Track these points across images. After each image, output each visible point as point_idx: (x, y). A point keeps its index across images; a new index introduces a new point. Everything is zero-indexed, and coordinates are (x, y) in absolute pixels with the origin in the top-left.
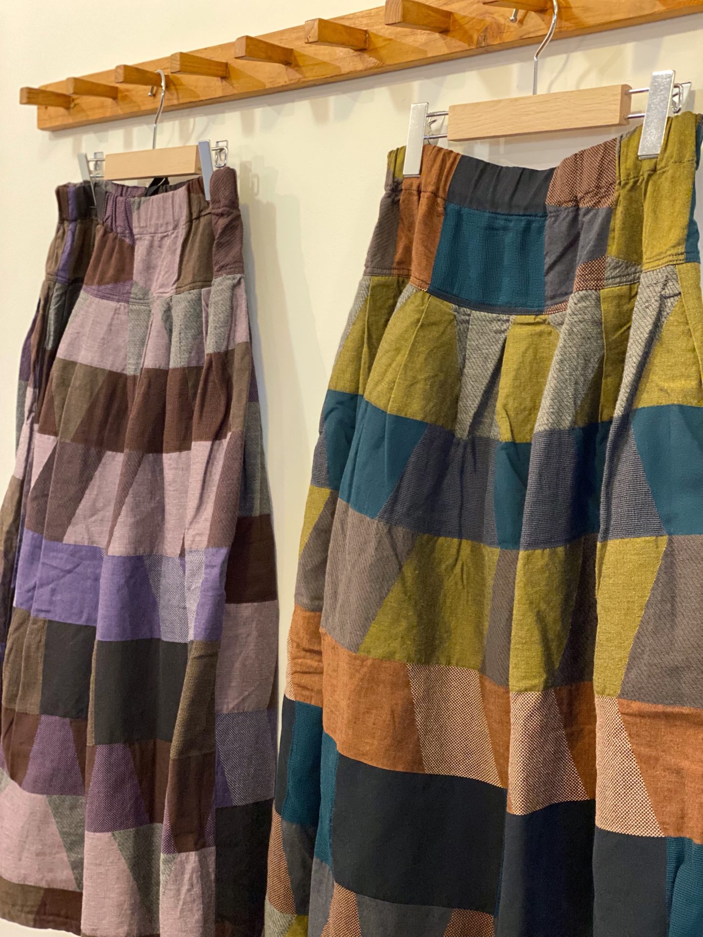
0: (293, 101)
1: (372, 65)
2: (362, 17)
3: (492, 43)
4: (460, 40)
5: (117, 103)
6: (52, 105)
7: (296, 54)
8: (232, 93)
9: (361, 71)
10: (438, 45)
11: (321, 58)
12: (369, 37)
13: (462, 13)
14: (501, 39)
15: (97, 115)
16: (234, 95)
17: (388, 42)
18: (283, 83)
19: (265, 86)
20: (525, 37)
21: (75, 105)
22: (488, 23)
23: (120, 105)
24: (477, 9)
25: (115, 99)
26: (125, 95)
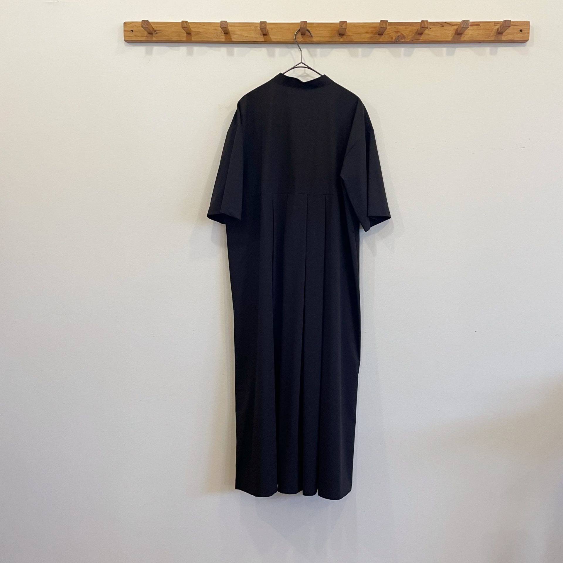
1: (347, 40)
3: (401, 41)
4: (388, 38)
9: (341, 42)
12: (346, 31)
13: (388, 30)
14: (404, 40)
17: (355, 34)
18: (300, 41)
21: (157, 33)
22: (399, 34)
23: (193, 37)
24: (395, 29)
25: (189, 34)
26: (198, 33)
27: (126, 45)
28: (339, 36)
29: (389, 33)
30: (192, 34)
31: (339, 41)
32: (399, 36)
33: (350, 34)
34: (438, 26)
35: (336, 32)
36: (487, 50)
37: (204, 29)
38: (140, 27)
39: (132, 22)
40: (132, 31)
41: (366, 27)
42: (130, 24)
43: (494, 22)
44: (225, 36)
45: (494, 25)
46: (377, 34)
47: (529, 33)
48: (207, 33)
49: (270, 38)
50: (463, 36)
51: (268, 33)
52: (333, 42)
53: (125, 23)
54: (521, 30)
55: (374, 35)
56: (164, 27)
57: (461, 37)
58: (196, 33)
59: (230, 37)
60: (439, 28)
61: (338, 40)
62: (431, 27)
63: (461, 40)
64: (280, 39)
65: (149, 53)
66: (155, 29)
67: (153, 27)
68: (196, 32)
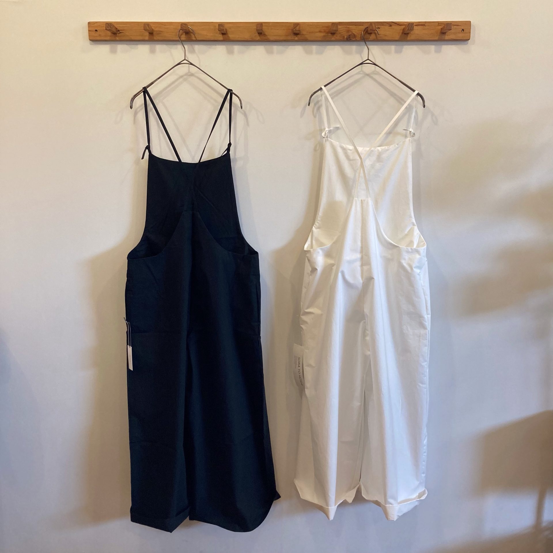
3: (352, 39)
5: (152, 35)
7: (264, 32)
14: (355, 38)
17: (308, 33)
18: (257, 39)
22: (350, 33)
23: (155, 36)
24: (346, 28)
25: (151, 33)
26: (159, 33)
27: (91, 44)
28: (294, 35)
29: (341, 32)
30: (154, 33)
31: (294, 40)
32: (350, 35)
33: (304, 33)
34: (386, 25)
35: (290, 31)
36: (432, 48)
37: (165, 28)
38: (104, 27)
39: (96, 22)
40: (96, 30)
41: (318, 26)
42: (94, 24)
43: (438, 22)
44: (186, 35)
45: (438, 25)
46: (329, 33)
47: (470, 33)
48: (168, 33)
49: (229, 37)
50: (409, 35)
51: (226, 31)
52: (288, 40)
53: (89, 23)
54: (463, 30)
55: (327, 34)
56: (126, 27)
57: (407, 36)
58: (159, 32)
59: (191, 36)
60: (387, 27)
61: (293, 38)
62: (379, 27)
63: (408, 39)
64: (238, 37)
65: (113, 51)
66: (119, 29)
67: (116, 27)
68: (157, 31)
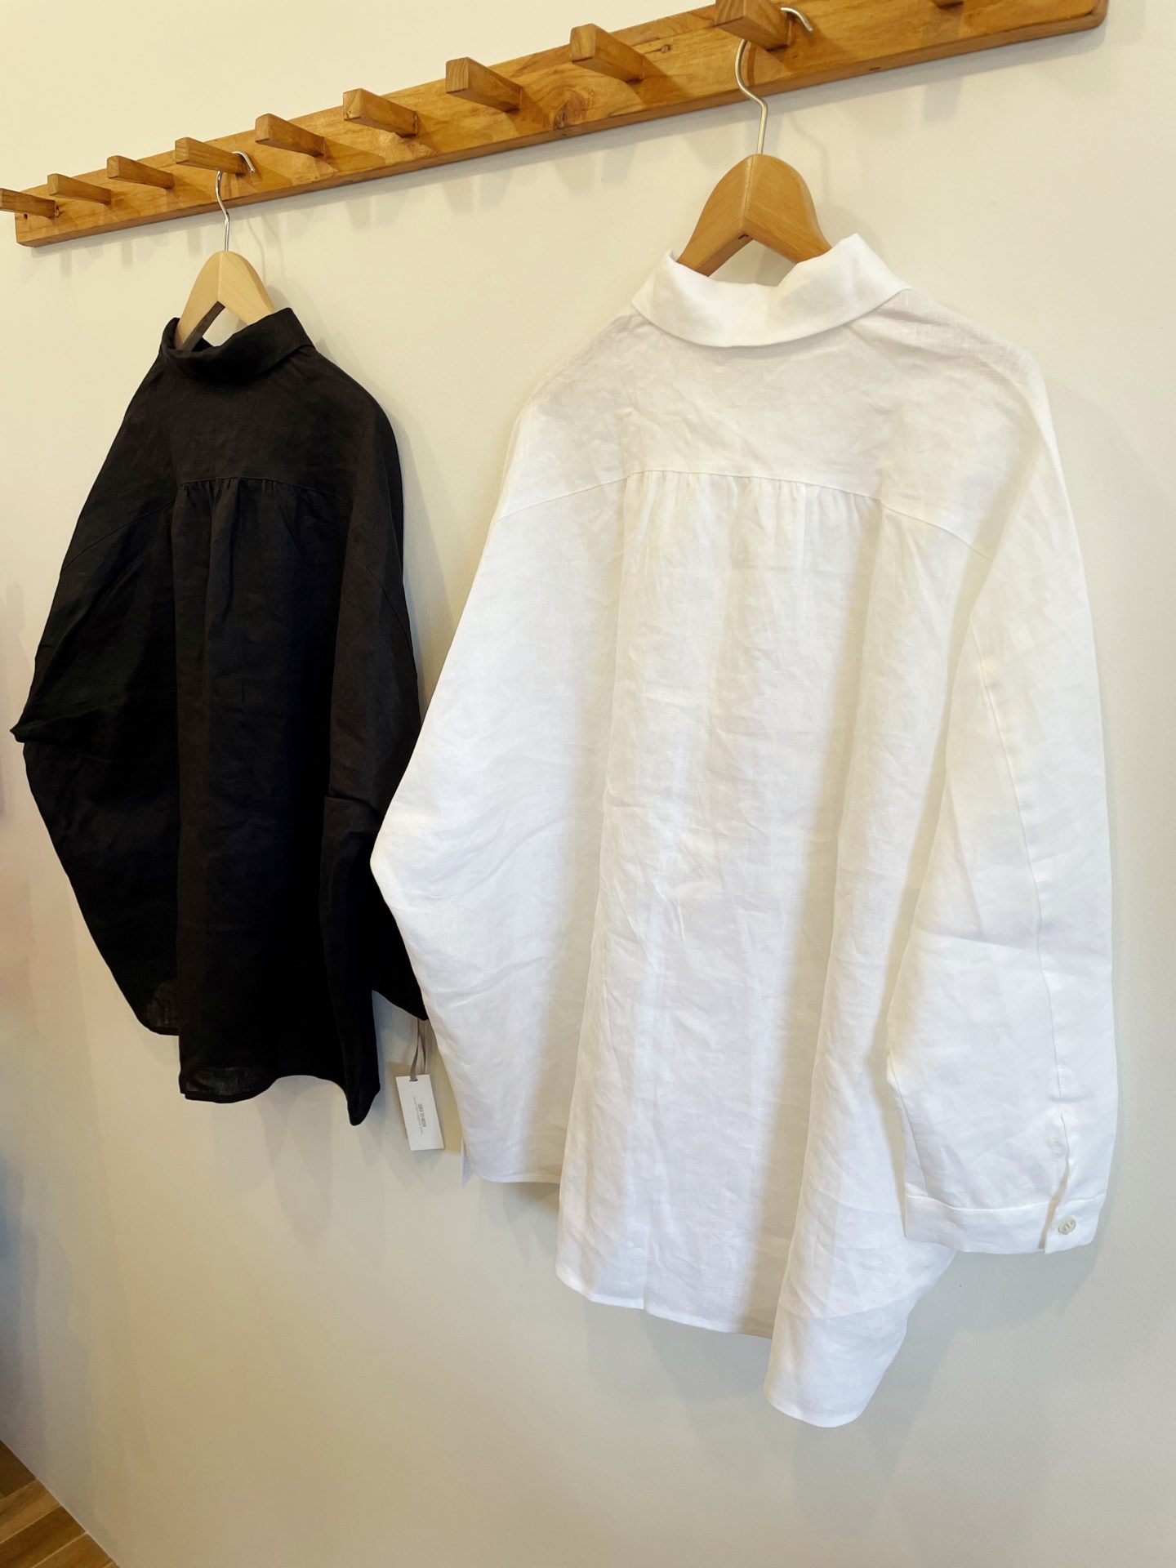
0: (325, 203)
1: (422, 154)
2: (409, 96)
3: (573, 123)
4: (533, 121)
5: (111, 209)
6: (33, 213)
7: (329, 144)
8: (252, 193)
9: (408, 162)
10: (506, 128)
11: (361, 148)
12: (418, 120)
13: (535, 88)
14: (584, 119)
15: (88, 224)
16: (254, 195)
17: (442, 126)
18: (313, 179)
19: (292, 184)
20: (614, 114)
21: (60, 213)
22: (567, 96)
24: (554, 76)
28: (403, 143)
29: (534, 98)
32: (566, 106)
33: (433, 126)
40: (25, 216)
50: (790, 52)
55: (494, 118)
58: (120, 197)
62: (670, 41)
65: (68, 269)
68: (119, 194)
